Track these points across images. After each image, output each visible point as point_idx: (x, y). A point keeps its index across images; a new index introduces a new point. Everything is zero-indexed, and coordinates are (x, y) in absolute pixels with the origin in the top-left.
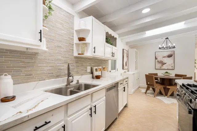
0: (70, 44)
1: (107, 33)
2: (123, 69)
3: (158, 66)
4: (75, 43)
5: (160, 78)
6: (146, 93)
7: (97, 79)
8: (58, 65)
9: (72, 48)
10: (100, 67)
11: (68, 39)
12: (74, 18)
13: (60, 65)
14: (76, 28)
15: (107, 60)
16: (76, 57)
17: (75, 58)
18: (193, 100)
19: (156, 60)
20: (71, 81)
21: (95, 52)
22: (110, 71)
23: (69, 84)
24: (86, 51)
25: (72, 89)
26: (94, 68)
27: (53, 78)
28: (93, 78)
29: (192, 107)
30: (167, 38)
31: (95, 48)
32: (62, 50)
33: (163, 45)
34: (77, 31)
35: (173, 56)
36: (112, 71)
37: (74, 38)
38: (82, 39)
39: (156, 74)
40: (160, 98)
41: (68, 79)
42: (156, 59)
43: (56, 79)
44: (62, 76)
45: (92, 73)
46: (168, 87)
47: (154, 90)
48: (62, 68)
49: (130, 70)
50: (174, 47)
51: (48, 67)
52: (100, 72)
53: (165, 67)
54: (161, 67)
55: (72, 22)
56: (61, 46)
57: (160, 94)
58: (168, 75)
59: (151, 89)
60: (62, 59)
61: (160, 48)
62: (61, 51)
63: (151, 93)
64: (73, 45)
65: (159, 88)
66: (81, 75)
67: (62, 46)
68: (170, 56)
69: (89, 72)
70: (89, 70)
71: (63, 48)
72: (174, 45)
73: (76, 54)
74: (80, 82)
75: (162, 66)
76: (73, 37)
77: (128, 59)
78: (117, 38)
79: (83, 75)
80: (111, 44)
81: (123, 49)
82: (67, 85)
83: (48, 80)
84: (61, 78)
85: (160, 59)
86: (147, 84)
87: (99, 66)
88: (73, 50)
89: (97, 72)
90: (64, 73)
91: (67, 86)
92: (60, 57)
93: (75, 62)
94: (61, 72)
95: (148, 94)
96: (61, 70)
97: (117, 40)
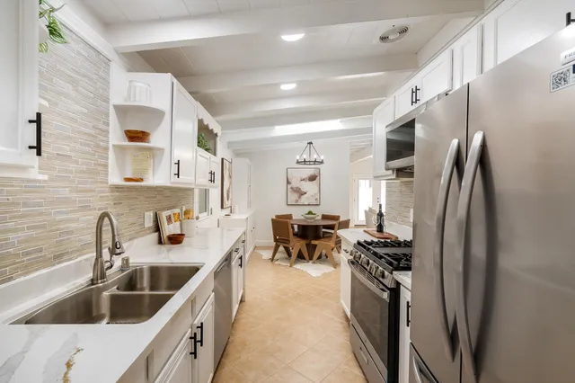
0: (98, 146)
1: (200, 122)
2: (222, 207)
3: (293, 197)
4: (114, 146)
5: (299, 225)
6: (272, 260)
7: (172, 244)
8: (59, 217)
9: (102, 161)
10: (177, 211)
11: (93, 132)
12: (109, 66)
13: (66, 216)
14: (117, 98)
15: (192, 190)
16: (117, 188)
17: (112, 191)
18: (386, 273)
19: (289, 186)
20: (108, 264)
21: (178, 174)
22: (197, 218)
23: (103, 276)
24: (151, 172)
25: (114, 291)
26: (164, 215)
27: (44, 267)
28: (160, 242)
29: (386, 284)
30: (311, 143)
31: (178, 164)
32: (72, 167)
33: (305, 156)
34: (118, 109)
35: (318, 179)
36: (200, 216)
37: (111, 129)
38: (140, 135)
39: (289, 217)
40: (302, 267)
41: (97, 259)
42: (288, 182)
43: (53, 268)
44: (72, 253)
45: (157, 228)
46: (314, 242)
47: (287, 250)
48: (73, 225)
49: (237, 208)
50: (322, 162)
51: (23, 229)
52: (178, 223)
53: (304, 200)
54: (297, 201)
55: (104, 79)
56: (69, 154)
57: (301, 257)
58: (313, 218)
59: (281, 248)
60: (74, 195)
61: (298, 162)
62: (71, 172)
63: (282, 259)
64: (107, 149)
65: (297, 245)
66: (130, 239)
67: (73, 154)
68: (312, 178)
69: (149, 228)
70: (149, 223)
71: (77, 162)
72: (322, 157)
73: (115, 179)
74: (131, 261)
75: (299, 197)
76: (108, 124)
77: (230, 183)
78: (219, 134)
79: (135, 238)
80: (207, 150)
81: (223, 159)
82: (93, 282)
83: (22, 279)
84: (71, 259)
85: (295, 184)
86: (276, 240)
87: (174, 207)
88: (106, 166)
89: (171, 226)
90: (80, 240)
91: (92, 284)
92: (66, 193)
93: (112, 203)
94: (69, 239)
95: (277, 263)
96: (71, 232)
97: (218, 139)
